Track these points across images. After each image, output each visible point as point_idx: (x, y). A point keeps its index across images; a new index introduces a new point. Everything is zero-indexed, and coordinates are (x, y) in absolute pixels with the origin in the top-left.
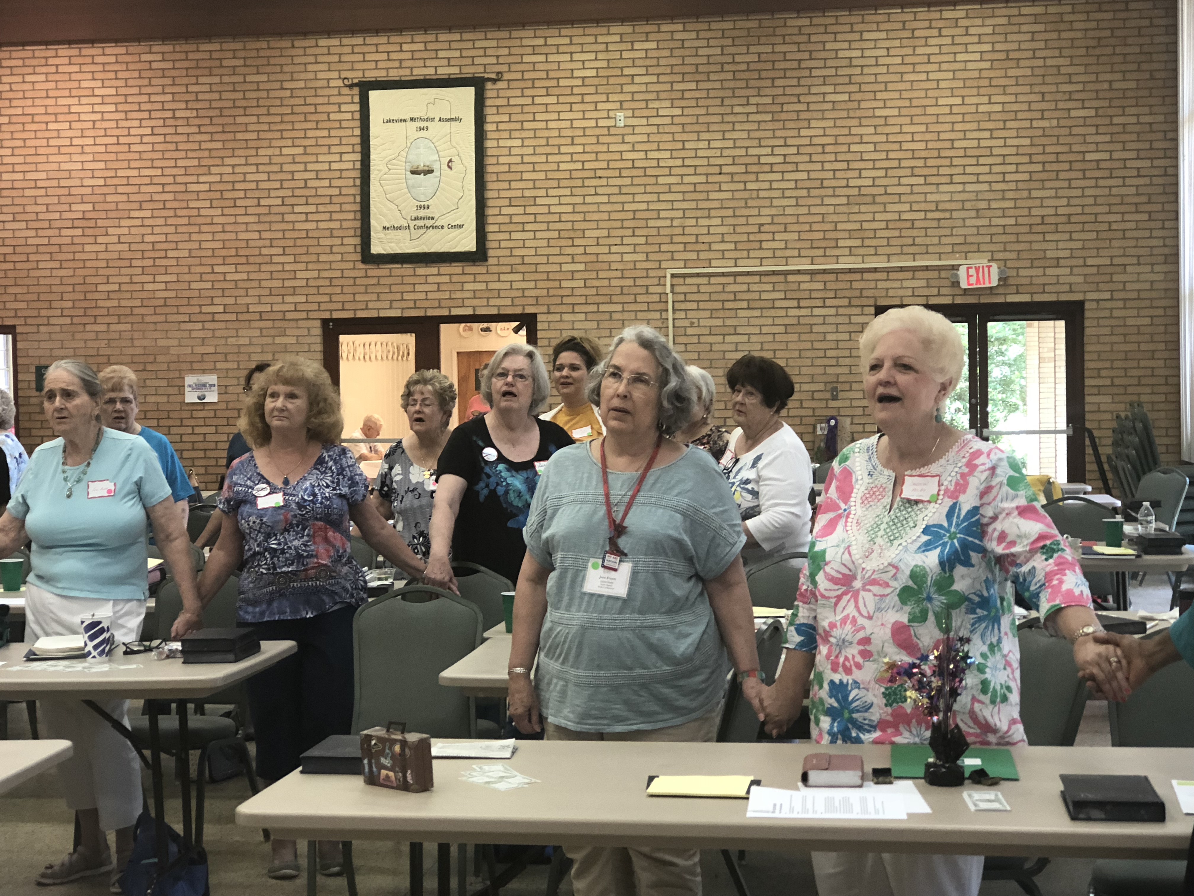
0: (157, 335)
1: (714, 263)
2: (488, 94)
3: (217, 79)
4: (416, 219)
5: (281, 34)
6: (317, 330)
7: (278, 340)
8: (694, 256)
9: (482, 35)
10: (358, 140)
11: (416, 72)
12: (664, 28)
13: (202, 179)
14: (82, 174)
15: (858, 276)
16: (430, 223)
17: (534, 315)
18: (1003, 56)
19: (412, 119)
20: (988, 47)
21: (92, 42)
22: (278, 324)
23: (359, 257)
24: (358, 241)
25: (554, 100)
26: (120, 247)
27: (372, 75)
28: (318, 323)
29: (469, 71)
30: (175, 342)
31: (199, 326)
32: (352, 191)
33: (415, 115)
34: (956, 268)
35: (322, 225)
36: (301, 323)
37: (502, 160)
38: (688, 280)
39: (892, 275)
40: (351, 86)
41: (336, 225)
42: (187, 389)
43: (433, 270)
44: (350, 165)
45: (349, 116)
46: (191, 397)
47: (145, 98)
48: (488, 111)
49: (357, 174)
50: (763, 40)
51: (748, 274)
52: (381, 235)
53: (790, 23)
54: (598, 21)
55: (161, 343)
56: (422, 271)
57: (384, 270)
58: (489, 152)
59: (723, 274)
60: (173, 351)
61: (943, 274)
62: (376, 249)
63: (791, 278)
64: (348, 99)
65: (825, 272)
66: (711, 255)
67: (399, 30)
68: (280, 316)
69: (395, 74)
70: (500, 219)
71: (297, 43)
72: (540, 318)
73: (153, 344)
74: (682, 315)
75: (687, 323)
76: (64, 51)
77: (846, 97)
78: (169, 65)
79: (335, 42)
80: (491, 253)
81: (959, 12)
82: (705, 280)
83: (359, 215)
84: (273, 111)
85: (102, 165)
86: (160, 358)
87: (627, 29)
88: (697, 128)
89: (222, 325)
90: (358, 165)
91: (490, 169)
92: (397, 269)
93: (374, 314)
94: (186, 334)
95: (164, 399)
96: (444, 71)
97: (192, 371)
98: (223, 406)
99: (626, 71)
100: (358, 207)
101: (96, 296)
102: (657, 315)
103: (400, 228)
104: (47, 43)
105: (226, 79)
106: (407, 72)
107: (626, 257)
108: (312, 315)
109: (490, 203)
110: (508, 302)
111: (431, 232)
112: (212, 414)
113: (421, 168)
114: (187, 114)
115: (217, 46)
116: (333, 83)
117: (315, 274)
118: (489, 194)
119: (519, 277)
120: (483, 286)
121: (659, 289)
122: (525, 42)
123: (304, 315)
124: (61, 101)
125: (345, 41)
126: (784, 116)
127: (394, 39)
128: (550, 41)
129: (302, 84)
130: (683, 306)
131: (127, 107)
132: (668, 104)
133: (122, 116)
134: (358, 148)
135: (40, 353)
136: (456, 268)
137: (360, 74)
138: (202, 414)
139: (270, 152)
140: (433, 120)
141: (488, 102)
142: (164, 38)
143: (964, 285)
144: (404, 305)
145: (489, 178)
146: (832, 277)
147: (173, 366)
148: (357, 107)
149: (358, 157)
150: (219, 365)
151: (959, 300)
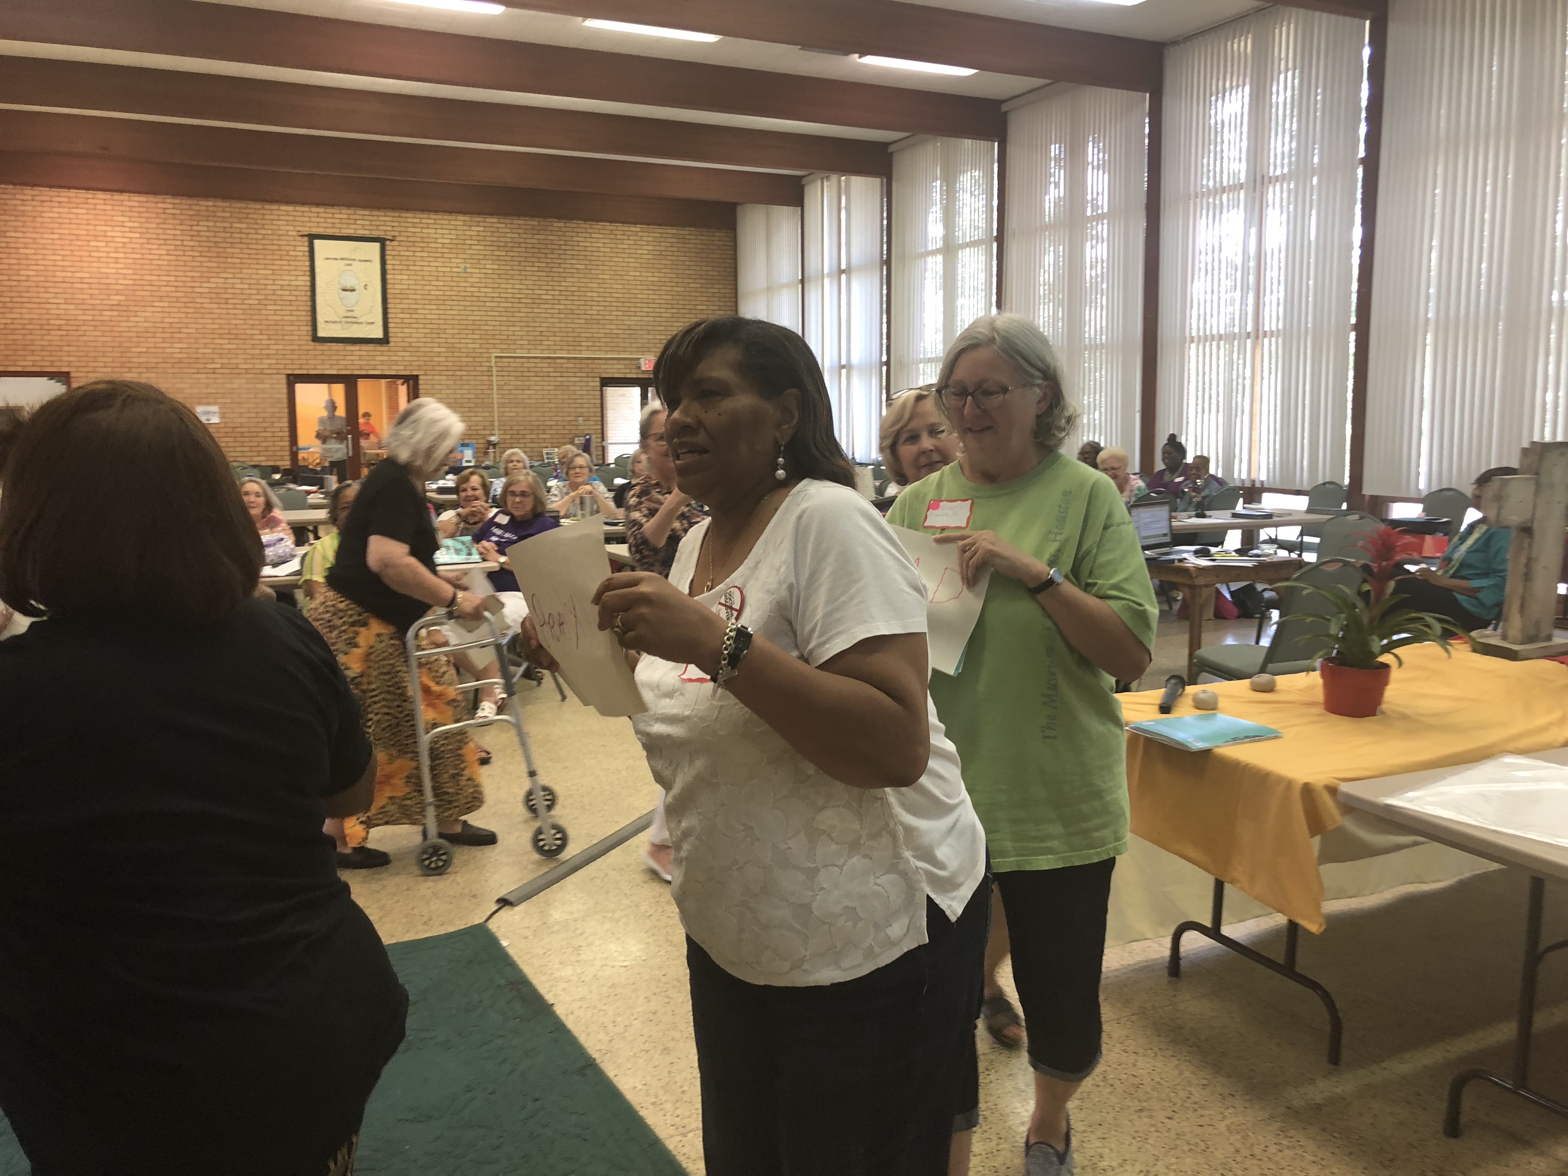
0: (174, 381)
1: (518, 351)
2: (388, 248)
3: (211, 224)
4: (346, 317)
5: (256, 200)
6: (283, 380)
7: (259, 386)
8: (506, 346)
9: (382, 213)
10: (308, 269)
11: (343, 231)
12: (488, 220)
13: (204, 285)
14: (116, 276)
15: (590, 361)
16: (354, 320)
17: (417, 376)
18: (658, 253)
19: (342, 259)
20: (651, 248)
21: (121, 191)
22: (258, 376)
23: (310, 338)
24: (310, 328)
25: (425, 254)
26: (146, 324)
27: (315, 231)
28: (284, 377)
29: (375, 234)
30: (187, 386)
31: (204, 376)
32: (305, 298)
33: (343, 256)
34: (639, 359)
35: (286, 318)
36: (273, 376)
37: (397, 286)
38: (504, 360)
39: (608, 362)
40: (303, 236)
41: (295, 318)
43: (356, 347)
44: (302, 283)
45: (301, 254)
47: (161, 231)
48: (387, 257)
49: (308, 288)
50: (541, 232)
51: (535, 358)
52: (323, 326)
53: (555, 224)
54: (450, 212)
55: (177, 386)
56: (350, 347)
57: (326, 346)
58: (389, 281)
59: (522, 357)
60: (186, 391)
61: (633, 362)
62: (321, 334)
63: (558, 361)
64: (300, 243)
65: (575, 358)
66: (515, 347)
67: (332, 205)
68: (259, 371)
69: (330, 232)
70: (396, 320)
71: (267, 207)
72: (421, 377)
73: (172, 386)
74: (500, 378)
75: (503, 383)
76: (101, 195)
77: (583, 267)
78: (178, 212)
79: (291, 208)
80: (391, 339)
81: (637, 228)
82: (512, 360)
83: (309, 313)
84: (251, 246)
85: (131, 272)
87: (467, 218)
88: (507, 277)
89: (220, 376)
90: (308, 283)
91: (389, 291)
92: (334, 346)
93: (320, 372)
94: (195, 381)
96: (361, 232)
97: (200, 404)
98: (222, 425)
99: (468, 242)
100: (309, 308)
101: (129, 355)
102: (486, 378)
103: (335, 322)
104: (87, 189)
105: (218, 224)
106: (337, 230)
107: (470, 346)
108: (281, 371)
109: (389, 311)
110: (402, 368)
111: (355, 325)
113: (348, 288)
114: (191, 243)
115: (210, 203)
116: (290, 233)
117: (281, 347)
118: (389, 306)
119: (408, 354)
120: (386, 358)
121: (487, 364)
122: (409, 220)
123: (275, 371)
124: (99, 228)
125: (298, 208)
126: (552, 274)
127: (330, 210)
128: (424, 221)
129: (270, 232)
130: (501, 373)
131: (148, 236)
132: (490, 262)
133: (145, 241)
134: (308, 273)
136: (370, 347)
137: (307, 229)
139: (250, 271)
140: (354, 260)
141: (387, 252)
142: (175, 194)
143: (643, 369)
144: (339, 367)
145: (389, 296)
146: (578, 361)
148: (307, 249)
149: (308, 278)
150: (220, 400)
151: (640, 376)
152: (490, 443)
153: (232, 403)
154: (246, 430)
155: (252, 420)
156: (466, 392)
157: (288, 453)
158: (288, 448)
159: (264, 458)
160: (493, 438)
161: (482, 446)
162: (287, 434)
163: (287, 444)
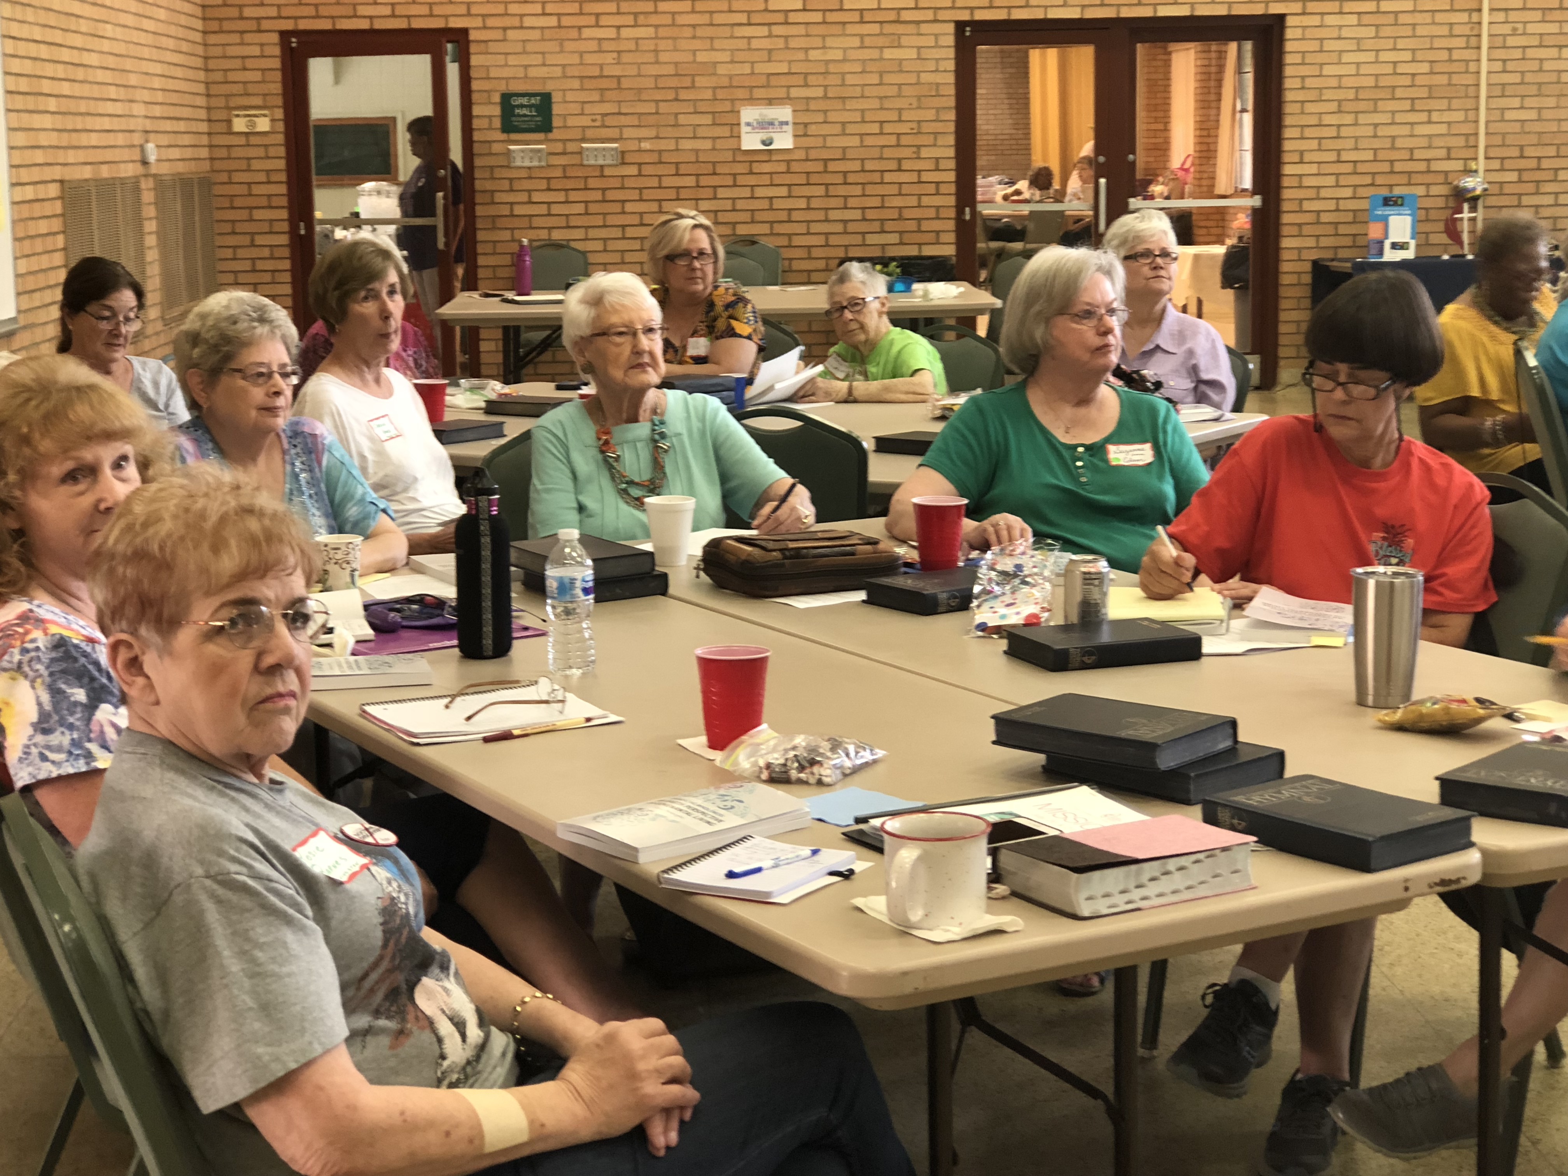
0: (697, 44)
6: (948, 39)
7: (888, 54)
17: (1281, 18)
22: (888, 28)
28: (951, 28)
30: (725, 57)
31: (764, 31)
36: (925, 28)
42: (744, 129)
46: (751, 141)
55: (701, 57)
60: (721, 70)
68: (892, 16)
72: (1290, 21)
73: (690, 58)
75: (1506, 29)
86: (700, 81)
89: (801, 30)
93: (1039, 14)
94: (743, 44)
95: (707, 145)
97: (752, 100)
98: (801, 155)
102: (1464, 17)
108: (941, 15)
112: (782, 168)
123: (929, 15)
135: (506, 73)
138: (766, 168)
147: (721, 94)
150: (794, 92)
152: (1461, 197)
153: (825, 97)
154: (856, 166)
155: (869, 141)
156: (1407, 56)
157: (951, 225)
158: (952, 213)
159: (894, 238)
160: (1469, 182)
161: (1440, 202)
162: (952, 176)
163: (952, 201)
